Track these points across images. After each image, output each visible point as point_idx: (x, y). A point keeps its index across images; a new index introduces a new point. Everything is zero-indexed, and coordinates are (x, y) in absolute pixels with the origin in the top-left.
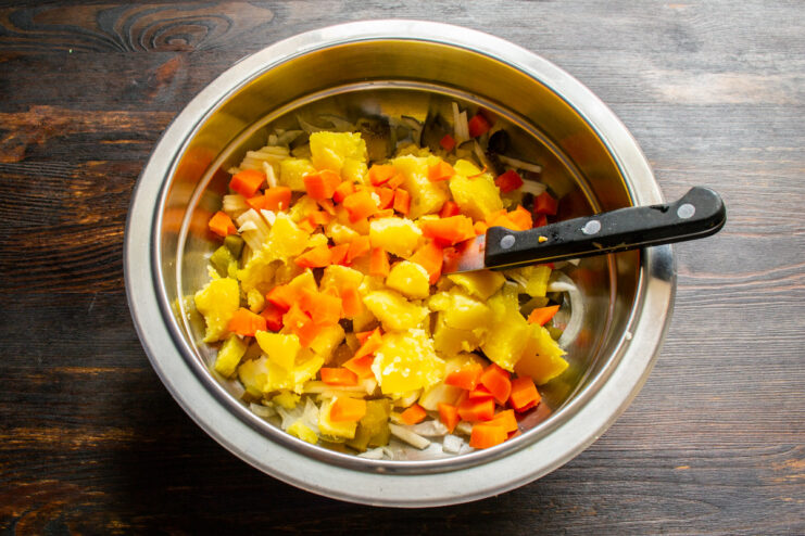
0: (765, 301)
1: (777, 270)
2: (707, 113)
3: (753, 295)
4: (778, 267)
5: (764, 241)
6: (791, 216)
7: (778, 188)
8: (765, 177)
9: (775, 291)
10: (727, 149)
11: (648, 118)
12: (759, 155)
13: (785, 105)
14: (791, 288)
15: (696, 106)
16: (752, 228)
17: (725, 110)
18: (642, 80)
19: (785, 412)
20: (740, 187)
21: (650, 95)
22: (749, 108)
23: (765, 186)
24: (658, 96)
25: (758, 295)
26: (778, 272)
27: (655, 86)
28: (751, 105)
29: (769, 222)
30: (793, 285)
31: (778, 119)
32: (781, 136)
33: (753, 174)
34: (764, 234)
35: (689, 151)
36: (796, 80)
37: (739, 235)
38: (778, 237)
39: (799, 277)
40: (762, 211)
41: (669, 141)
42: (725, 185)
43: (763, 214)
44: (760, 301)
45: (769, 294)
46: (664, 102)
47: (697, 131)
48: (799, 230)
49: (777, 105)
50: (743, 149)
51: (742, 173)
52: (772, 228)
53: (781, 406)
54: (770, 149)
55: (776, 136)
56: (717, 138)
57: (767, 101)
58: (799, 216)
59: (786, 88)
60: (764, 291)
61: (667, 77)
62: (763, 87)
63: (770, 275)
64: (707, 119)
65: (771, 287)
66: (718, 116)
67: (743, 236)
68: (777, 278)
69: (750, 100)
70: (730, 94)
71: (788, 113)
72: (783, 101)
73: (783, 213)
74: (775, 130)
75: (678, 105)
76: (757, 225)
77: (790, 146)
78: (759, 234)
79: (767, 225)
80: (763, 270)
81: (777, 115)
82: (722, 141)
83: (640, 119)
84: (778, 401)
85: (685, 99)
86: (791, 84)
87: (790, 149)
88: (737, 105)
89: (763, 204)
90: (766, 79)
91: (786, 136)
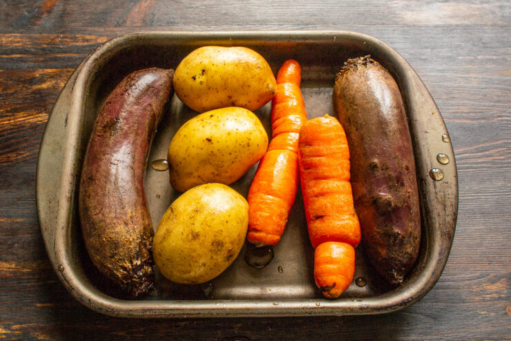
0: (472, 168)
1: (481, 145)
2: (435, 32)
3: (464, 164)
4: (482, 143)
5: (473, 125)
6: (493, 106)
7: (484, 86)
8: (474, 78)
9: (479, 161)
10: (449, 57)
11: (391, 36)
12: (471, 62)
13: (491, 25)
14: (491, 159)
15: (427, 27)
16: (464, 115)
17: (448, 29)
18: (389, 8)
19: (484, 249)
20: (457, 85)
21: (394, 19)
22: (466, 28)
23: (475, 84)
24: (400, 19)
25: (467, 164)
26: (482, 147)
27: (398, 12)
28: (467, 26)
29: (477, 111)
30: (493, 156)
31: (486, 35)
32: (487, 47)
33: (467, 76)
34: (472, 120)
35: (420, 59)
36: (501, 7)
37: (454, 120)
38: (483, 121)
39: (497, 150)
40: (472, 102)
41: (406, 52)
42: (446, 84)
43: (473, 105)
44: (468, 168)
45: (475, 163)
46: (404, 24)
47: (427, 45)
48: (499, 116)
49: (486, 25)
50: (460, 58)
51: (459, 75)
52: (479, 115)
53: (480, 245)
54: (480, 57)
55: (485, 47)
56: (441, 50)
57: (479, 23)
58: (498, 106)
59: (493, 13)
60: (471, 161)
61: (407, 6)
62: (477, 13)
63: (476, 149)
64: (435, 36)
65: (477, 158)
66: (442, 34)
67: (457, 121)
68: (482, 152)
69: (466, 22)
70: (452, 17)
71: (494, 31)
72: (490, 23)
73: (487, 104)
74: (484, 43)
75: (414, 26)
76: (468, 113)
77: (495, 55)
78: (469, 119)
79: (475, 112)
80: (471, 145)
81: (486, 33)
82: (445, 52)
83: (386, 36)
84: (478, 241)
85: (419, 21)
86: (497, 10)
87: (495, 57)
88: (457, 26)
89: (473, 97)
90: (479, 6)
91: (491, 48)
